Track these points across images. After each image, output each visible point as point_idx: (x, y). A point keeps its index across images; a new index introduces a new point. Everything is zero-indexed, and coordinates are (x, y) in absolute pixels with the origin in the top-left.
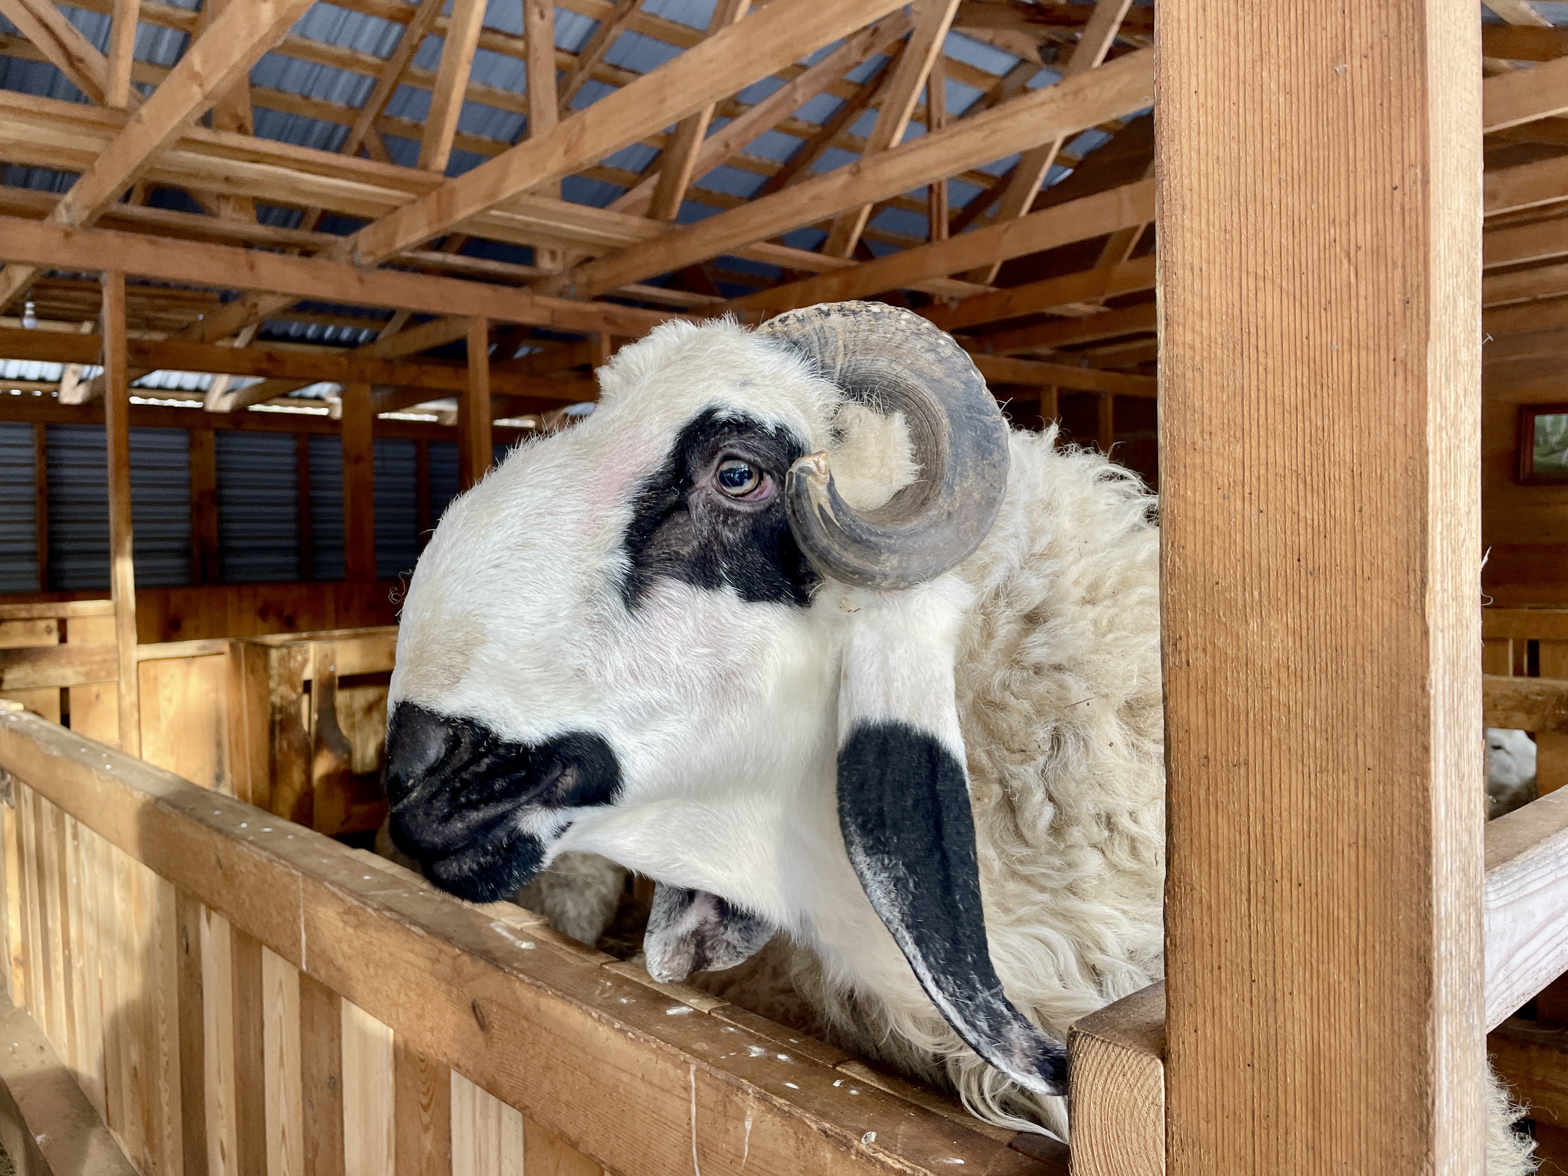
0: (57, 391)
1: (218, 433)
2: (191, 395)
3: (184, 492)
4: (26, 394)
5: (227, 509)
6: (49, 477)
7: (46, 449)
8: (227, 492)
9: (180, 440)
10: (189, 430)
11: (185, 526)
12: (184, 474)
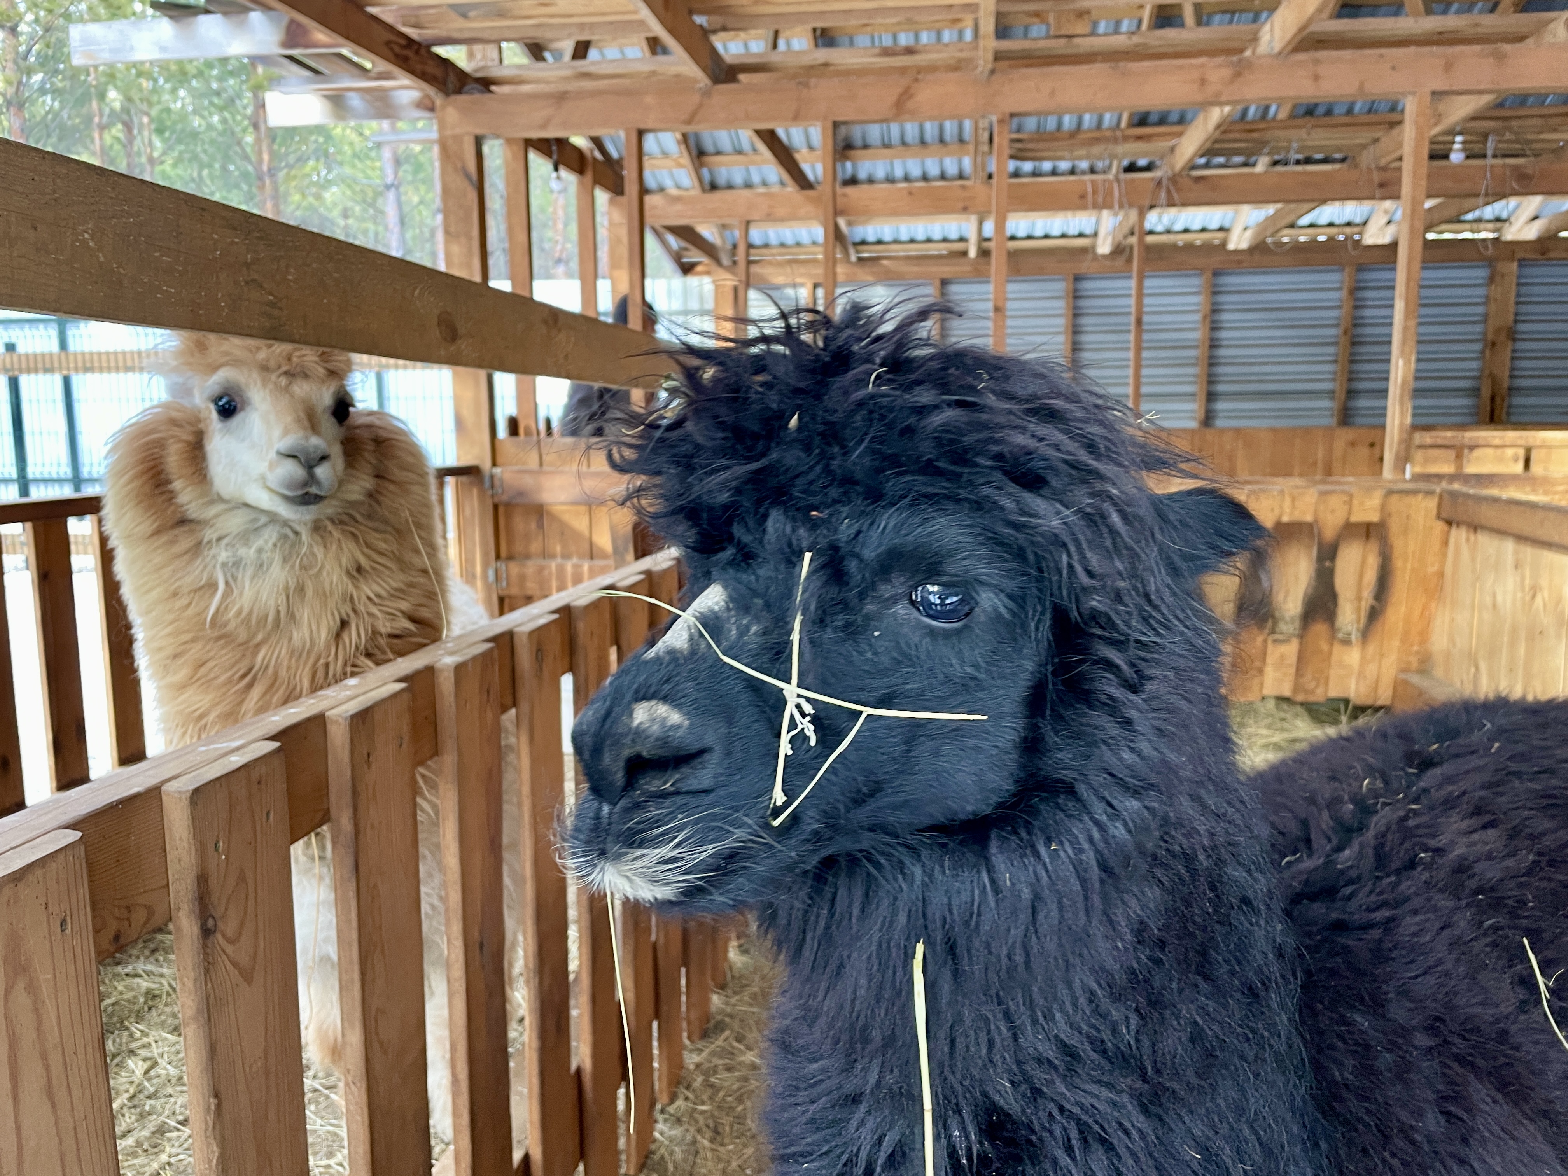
0: (1360, 233)
1: (1523, 263)
2: (1490, 226)
3: (1478, 328)
4: (1331, 239)
5: (1520, 345)
6: (1355, 318)
7: (1355, 290)
8: (1522, 327)
9: (1481, 273)
10: (1490, 262)
11: (1475, 365)
12: (1480, 310)
